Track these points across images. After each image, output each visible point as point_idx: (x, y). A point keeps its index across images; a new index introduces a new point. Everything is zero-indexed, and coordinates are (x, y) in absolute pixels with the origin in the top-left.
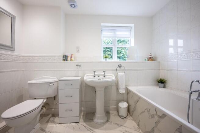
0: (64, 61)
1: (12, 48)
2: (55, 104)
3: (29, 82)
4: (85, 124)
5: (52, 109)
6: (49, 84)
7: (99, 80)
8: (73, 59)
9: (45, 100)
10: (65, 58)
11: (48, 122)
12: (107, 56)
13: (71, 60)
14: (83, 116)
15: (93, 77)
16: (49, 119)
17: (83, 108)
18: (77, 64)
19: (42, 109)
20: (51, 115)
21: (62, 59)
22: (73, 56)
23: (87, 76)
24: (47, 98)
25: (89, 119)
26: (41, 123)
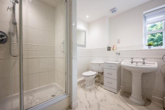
0: (108, 51)
1: (85, 46)
2: (103, 77)
3: (91, 62)
4: (121, 97)
5: (101, 80)
6: (100, 64)
7: (137, 66)
8: (114, 49)
9: (97, 73)
10: (109, 49)
11: (99, 85)
12: (151, 44)
13: (113, 50)
14: (121, 92)
15: (131, 63)
16: (100, 84)
17: (121, 86)
18: (117, 52)
19: (96, 77)
20: (100, 83)
21: (107, 49)
22: (115, 47)
23: (126, 62)
24: (98, 72)
25: (126, 96)
26: (95, 85)
